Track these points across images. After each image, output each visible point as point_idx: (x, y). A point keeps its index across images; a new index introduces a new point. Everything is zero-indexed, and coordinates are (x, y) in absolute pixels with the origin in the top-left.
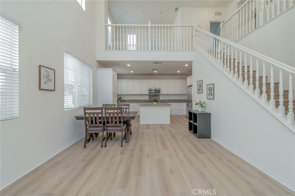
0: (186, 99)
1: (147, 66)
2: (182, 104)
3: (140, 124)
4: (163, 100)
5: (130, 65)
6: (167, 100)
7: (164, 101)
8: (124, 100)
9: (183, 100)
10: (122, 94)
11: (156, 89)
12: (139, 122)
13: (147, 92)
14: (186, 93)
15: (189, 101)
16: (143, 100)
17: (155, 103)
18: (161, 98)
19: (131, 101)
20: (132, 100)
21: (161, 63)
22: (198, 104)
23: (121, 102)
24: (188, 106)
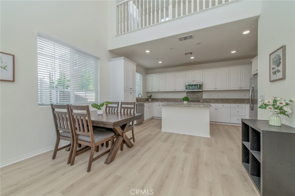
0: (249, 98)
1: (173, 48)
2: (243, 105)
3: (162, 131)
4: (209, 99)
5: (150, 51)
6: (215, 99)
7: (209, 101)
8: (155, 99)
9: (244, 99)
10: (153, 91)
11: (197, 84)
12: (161, 128)
13: (183, 89)
14: (248, 89)
15: (253, 102)
16: (179, 99)
17: (185, 102)
18: (205, 96)
19: (163, 100)
20: (165, 99)
21: (191, 37)
22: (266, 105)
23: (152, 100)
24: (252, 110)
